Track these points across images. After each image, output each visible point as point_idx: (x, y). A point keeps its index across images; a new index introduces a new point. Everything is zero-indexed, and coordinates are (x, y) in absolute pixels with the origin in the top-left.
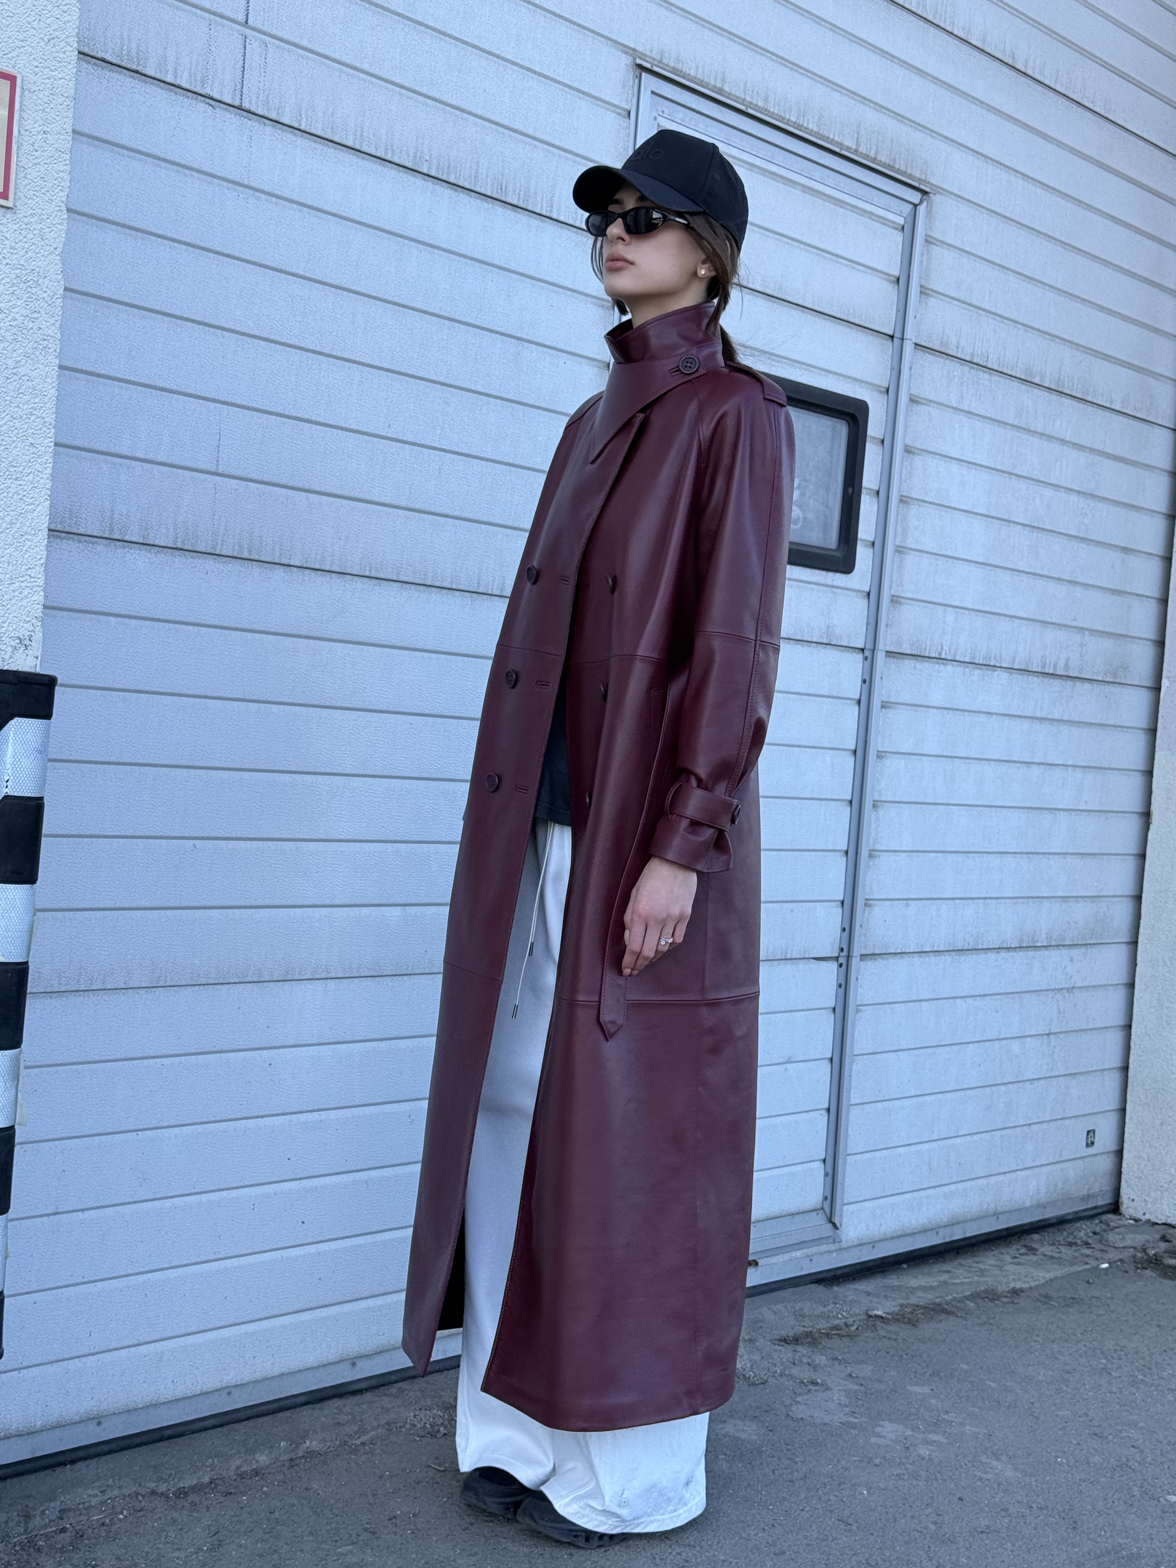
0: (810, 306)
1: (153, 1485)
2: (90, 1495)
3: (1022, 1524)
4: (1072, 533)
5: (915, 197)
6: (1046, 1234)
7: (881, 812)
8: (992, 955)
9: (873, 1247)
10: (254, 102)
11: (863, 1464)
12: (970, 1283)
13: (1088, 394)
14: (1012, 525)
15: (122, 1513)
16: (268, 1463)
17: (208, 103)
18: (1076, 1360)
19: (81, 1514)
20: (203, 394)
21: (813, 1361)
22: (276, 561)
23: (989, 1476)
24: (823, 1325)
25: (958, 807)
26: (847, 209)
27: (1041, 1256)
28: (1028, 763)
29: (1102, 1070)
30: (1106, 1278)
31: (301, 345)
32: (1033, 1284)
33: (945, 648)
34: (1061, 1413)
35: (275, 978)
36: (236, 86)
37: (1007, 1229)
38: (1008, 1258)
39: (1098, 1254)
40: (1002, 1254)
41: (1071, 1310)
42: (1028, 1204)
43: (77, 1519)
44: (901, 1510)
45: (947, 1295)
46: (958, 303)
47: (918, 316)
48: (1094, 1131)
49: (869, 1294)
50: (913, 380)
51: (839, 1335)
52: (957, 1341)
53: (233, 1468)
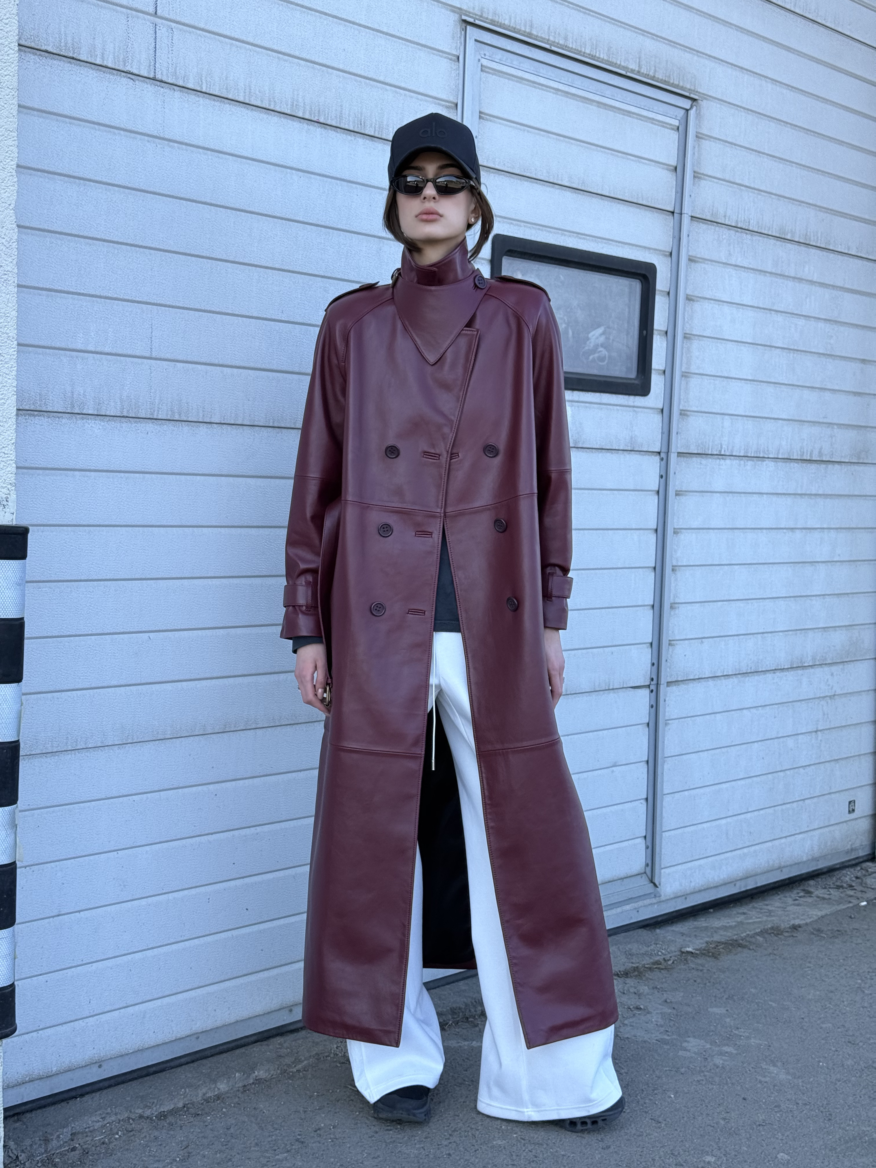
0: (607, 194)
1: (140, 1111)
2: (93, 1122)
3: (791, 1118)
4: (821, 352)
5: (687, 104)
6: (820, 879)
7: (678, 574)
8: (769, 676)
9: (686, 898)
10: (165, 73)
11: (673, 1073)
12: (760, 922)
13: (830, 244)
14: (773, 349)
15: (117, 1134)
16: (227, 1089)
17: (129, 78)
18: (838, 981)
19: (87, 1136)
20: (137, 299)
21: (638, 991)
22: (201, 420)
23: (767, 1079)
24: (647, 961)
25: (738, 566)
26: (634, 117)
27: (815, 898)
28: (792, 529)
29: (859, 755)
30: (865, 913)
31: (211, 256)
32: (808, 921)
33: (724, 446)
34: (824, 1026)
35: (216, 731)
36: (150, 62)
37: (789, 879)
38: (790, 901)
39: (859, 895)
40: (786, 897)
41: (836, 940)
42: (805, 859)
43: (84, 1140)
44: (699, 1109)
45: (742, 933)
46: (724, 183)
47: (693, 195)
48: (854, 801)
49: (683, 934)
50: (690, 244)
51: (659, 968)
52: (748, 970)
53: (200, 1095)
